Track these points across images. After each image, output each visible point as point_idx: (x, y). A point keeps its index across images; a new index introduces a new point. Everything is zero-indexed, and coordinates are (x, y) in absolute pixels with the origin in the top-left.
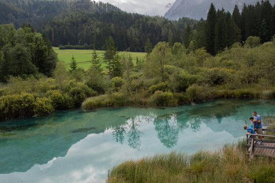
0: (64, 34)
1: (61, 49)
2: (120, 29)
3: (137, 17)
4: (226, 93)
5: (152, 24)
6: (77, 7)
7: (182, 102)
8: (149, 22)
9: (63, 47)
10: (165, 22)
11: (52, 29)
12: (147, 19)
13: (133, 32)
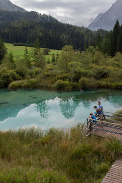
0: (18, 34)
1: (14, 45)
2: (55, 34)
3: (69, 26)
4: (107, 84)
5: (78, 32)
6: (28, 17)
7: (75, 89)
8: (76, 31)
9: (16, 44)
10: (88, 31)
11: (10, 31)
12: (75, 28)
13: (64, 36)
